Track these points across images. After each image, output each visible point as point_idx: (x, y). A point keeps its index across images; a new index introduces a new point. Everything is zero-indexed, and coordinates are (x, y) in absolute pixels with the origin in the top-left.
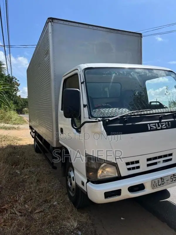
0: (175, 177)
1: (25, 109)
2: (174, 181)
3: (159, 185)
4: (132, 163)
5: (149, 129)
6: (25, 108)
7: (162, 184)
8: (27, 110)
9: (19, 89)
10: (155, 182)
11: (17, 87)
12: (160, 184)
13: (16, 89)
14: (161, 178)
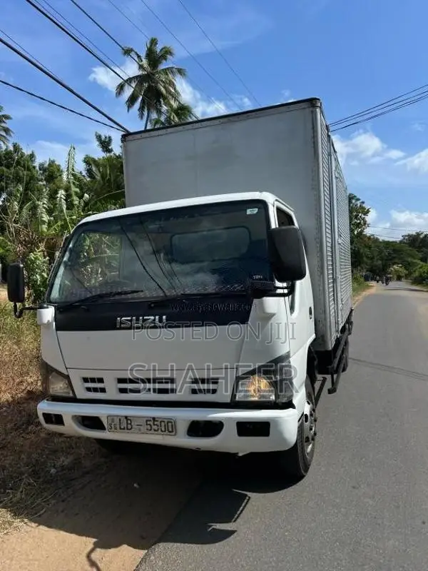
0: (156, 423)
1: (395, 267)
2: (155, 430)
3: (121, 429)
4: (93, 380)
5: (118, 327)
6: (394, 264)
7: (127, 429)
8: (400, 269)
9: (368, 222)
10: (113, 421)
11: (363, 216)
12: (122, 427)
13: (360, 223)
14: (126, 417)
